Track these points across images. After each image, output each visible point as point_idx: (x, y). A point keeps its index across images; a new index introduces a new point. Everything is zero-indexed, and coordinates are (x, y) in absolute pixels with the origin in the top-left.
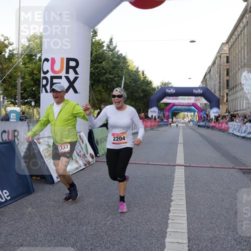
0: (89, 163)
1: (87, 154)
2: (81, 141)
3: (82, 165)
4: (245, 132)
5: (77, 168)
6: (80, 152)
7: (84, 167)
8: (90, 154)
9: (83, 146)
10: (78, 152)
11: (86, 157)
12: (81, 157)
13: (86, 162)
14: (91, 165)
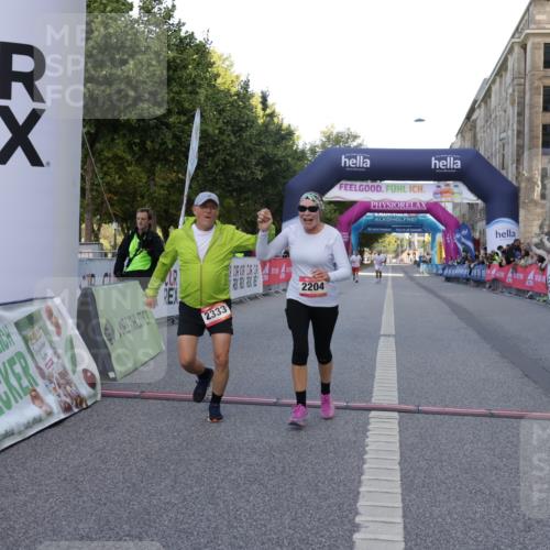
0: (79, 400)
1: (74, 372)
2: (51, 328)
3: (55, 408)
5: (37, 420)
6: (50, 363)
7: (63, 416)
8: (85, 371)
9: (60, 343)
10: (42, 366)
11: (69, 383)
12: (51, 382)
13: (68, 400)
14: (88, 407)
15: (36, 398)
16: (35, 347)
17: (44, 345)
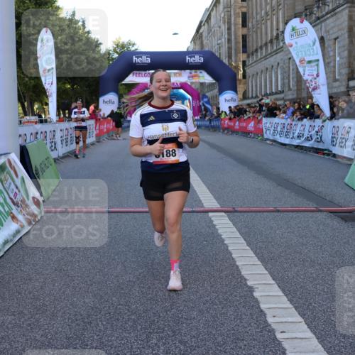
0: (34, 215)
1: (28, 199)
2: (12, 173)
3: (24, 223)
4: (299, 137)
5: (18, 232)
6: (16, 195)
7: (29, 228)
8: (34, 198)
9: (18, 182)
10: (12, 196)
11: (27, 206)
12: (19, 207)
13: (29, 217)
14: (39, 220)
15: (14, 218)
16: (6, 186)
17: (10, 184)
